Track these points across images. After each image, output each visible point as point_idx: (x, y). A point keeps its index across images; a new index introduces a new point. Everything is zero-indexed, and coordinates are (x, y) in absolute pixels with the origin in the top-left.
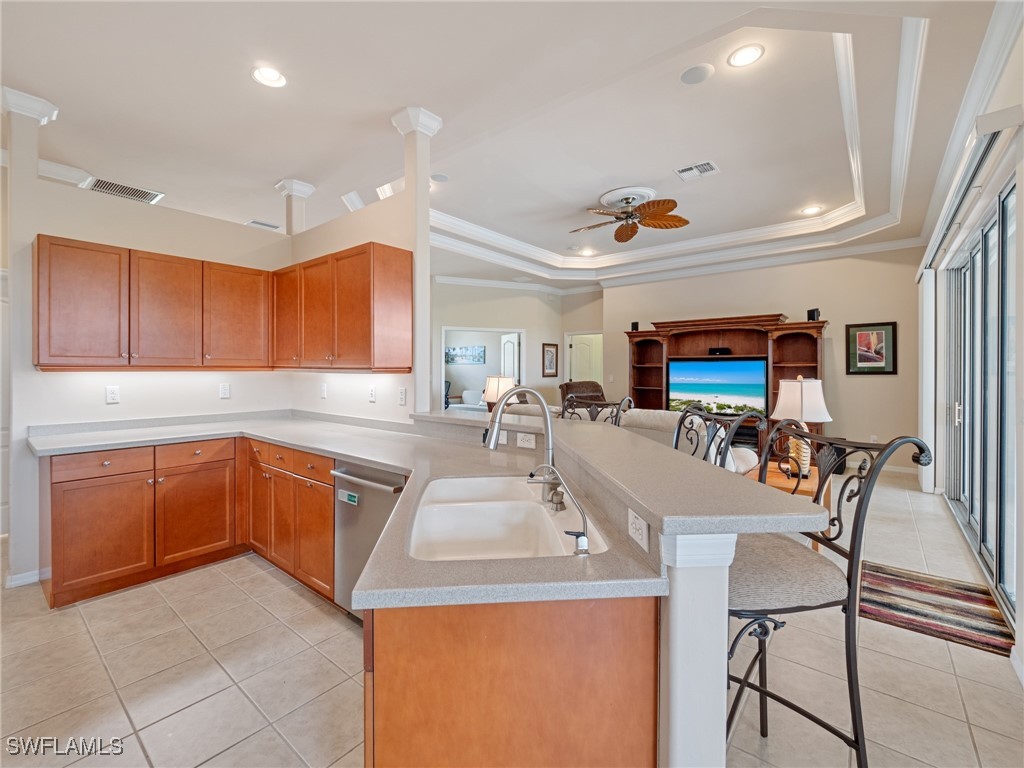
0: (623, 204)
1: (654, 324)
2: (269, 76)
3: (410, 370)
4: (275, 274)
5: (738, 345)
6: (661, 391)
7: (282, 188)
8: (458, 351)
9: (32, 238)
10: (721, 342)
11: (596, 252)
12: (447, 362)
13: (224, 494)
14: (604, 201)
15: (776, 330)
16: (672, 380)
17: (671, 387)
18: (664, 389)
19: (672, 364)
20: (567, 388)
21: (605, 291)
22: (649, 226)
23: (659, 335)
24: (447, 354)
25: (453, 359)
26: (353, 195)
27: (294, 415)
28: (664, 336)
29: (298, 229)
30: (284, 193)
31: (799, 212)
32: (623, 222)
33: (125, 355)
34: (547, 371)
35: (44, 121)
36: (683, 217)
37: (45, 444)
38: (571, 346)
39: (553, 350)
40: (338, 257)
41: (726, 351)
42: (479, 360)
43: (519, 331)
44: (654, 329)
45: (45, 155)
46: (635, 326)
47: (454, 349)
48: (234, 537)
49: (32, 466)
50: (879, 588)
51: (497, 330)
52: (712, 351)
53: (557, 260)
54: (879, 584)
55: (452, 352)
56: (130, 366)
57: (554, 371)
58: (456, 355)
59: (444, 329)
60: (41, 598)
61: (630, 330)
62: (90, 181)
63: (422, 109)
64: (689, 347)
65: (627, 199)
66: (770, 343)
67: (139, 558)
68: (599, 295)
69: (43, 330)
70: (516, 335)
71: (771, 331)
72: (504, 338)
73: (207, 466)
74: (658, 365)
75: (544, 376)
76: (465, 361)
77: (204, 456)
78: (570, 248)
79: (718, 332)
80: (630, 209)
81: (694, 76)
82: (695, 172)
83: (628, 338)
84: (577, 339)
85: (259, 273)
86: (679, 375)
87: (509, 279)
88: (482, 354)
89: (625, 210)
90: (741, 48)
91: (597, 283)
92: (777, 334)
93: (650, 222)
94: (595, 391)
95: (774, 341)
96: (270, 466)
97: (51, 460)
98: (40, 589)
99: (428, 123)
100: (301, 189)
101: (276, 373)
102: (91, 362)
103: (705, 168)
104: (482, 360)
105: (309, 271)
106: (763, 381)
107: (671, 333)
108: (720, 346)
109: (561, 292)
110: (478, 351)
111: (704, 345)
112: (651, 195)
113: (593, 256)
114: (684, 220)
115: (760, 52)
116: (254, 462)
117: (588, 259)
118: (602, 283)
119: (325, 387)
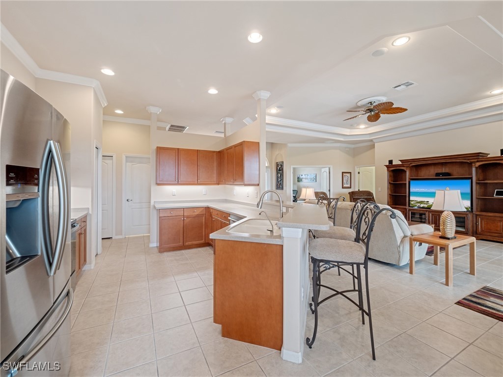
0: (369, 105)
1: (401, 161)
2: (213, 91)
3: (258, 185)
4: (219, 152)
5: (456, 171)
6: (406, 196)
7: (223, 121)
8: (304, 176)
9: (155, 148)
10: (444, 169)
11: (367, 126)
12: (298, 181)
13: (202, 225)
14: (359, 104)
15: (478, 161)
16: (412, 190)
17: (411, 194)
18: (407, 195)
19: (412, 182)
20: (352, 194)
21: (376, 144)
22: (384, 113)
23: (404, 167)
24: (298, 178)
25: (301, 180)
26: (248, 119)
27: (226, 201)
28: (407, 167)
29: (228, 134)
30: (223, 122)
31: (488, 93)
32: (369, 114)
33: (177, 180)
34: (344, 186)
35: (158, 113)
36: (403, 107)
37: (158, 206)
38: (359, 173)
39: (349, 175)
40: (235, 146)
41: (449, 174)
42: (313, 180)
43: (329, 166)
44: (401, 163)
45: (159, 120)
46: (391, 162)
47: (302, 175)
48: (205, 240)
49: (155, 212)
50: (482, 297)
51: (320, 166)
52: (437, 174)
53: (347, 132)
54: (484, 296)
55: (301, 177)
56: (178, 184)
57: (349, 185)
58: (303, 178)
59: (292, 167)
60: (156, 250)
61: (388, 164)
62: (169, 126)
63: (262, 91)
64: (424, 173)
65: (370, 102)
66: (474, 169)
67: (180, 242)
68: (373, 147)
69: (158, 174)
70: (328, 168)
71: (474, 162)
72: (323, 170)
73: (198, 216)
74: (405, 182)
75: (343, 188)
76: (307, 181)
77: (197, 212)
78: (352, 125)
79: (442, 164)
80: (372, 107)
81: (378, 53)
82: (402, 87)
83: (386, 168)
84: (362, 169)
85: (214, 152)
86: (415, 187)
87: (323, 142)
88: (315, 177)
89: (369, 108)
90: (399, 38)
91: (371, 141)
92: (478, 164)
93: (385, 112)
94: (369, 196)
95: (476, 168)
96: (215, 217)
97: (159, 210)
98: (156, 248)
99: (265, 95)
100: (229, 120)
101: (220, 186)
102: (169, 182)
103: (408, 84)
104: (315, 180)
105: (228, 151)
106: (469, 191)
107: (411, 165)
108: (443, 172)
109: (353, 146)
110: (313, 176)
111: (433, 171)
112: (384, 99)
113: (365, 128)
114: (404, 109)
115: (408, 39)
116: (211, 215)
117: (363, 129)
118: (374, 141)
119: (235, 191)
